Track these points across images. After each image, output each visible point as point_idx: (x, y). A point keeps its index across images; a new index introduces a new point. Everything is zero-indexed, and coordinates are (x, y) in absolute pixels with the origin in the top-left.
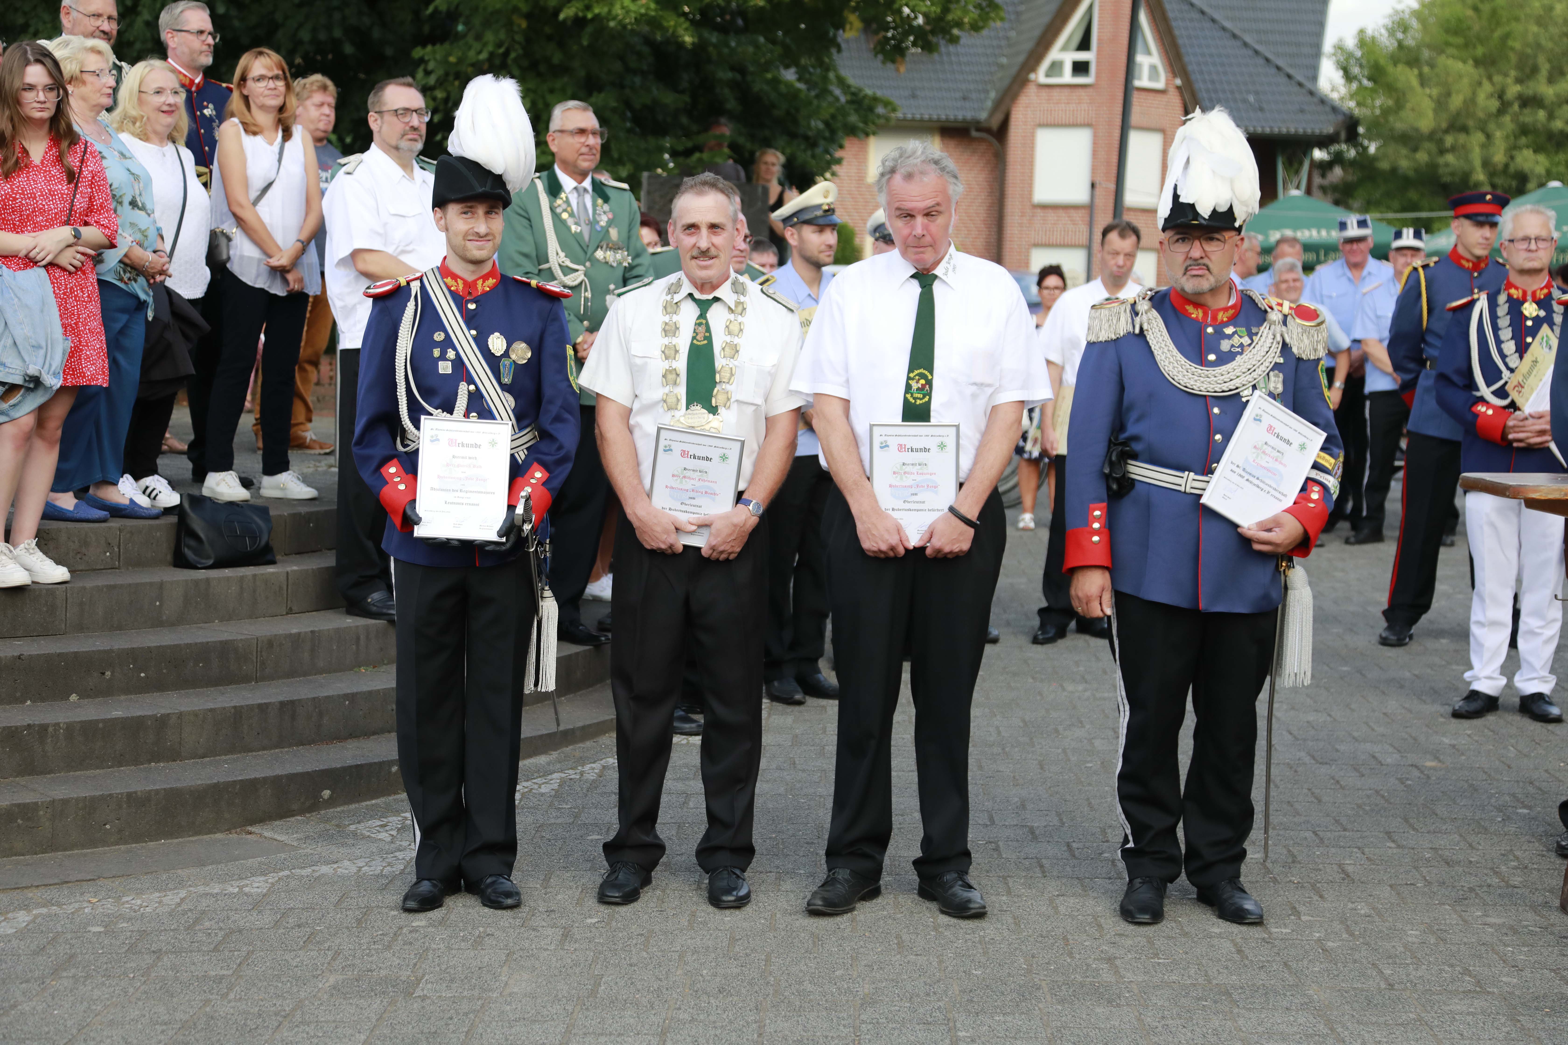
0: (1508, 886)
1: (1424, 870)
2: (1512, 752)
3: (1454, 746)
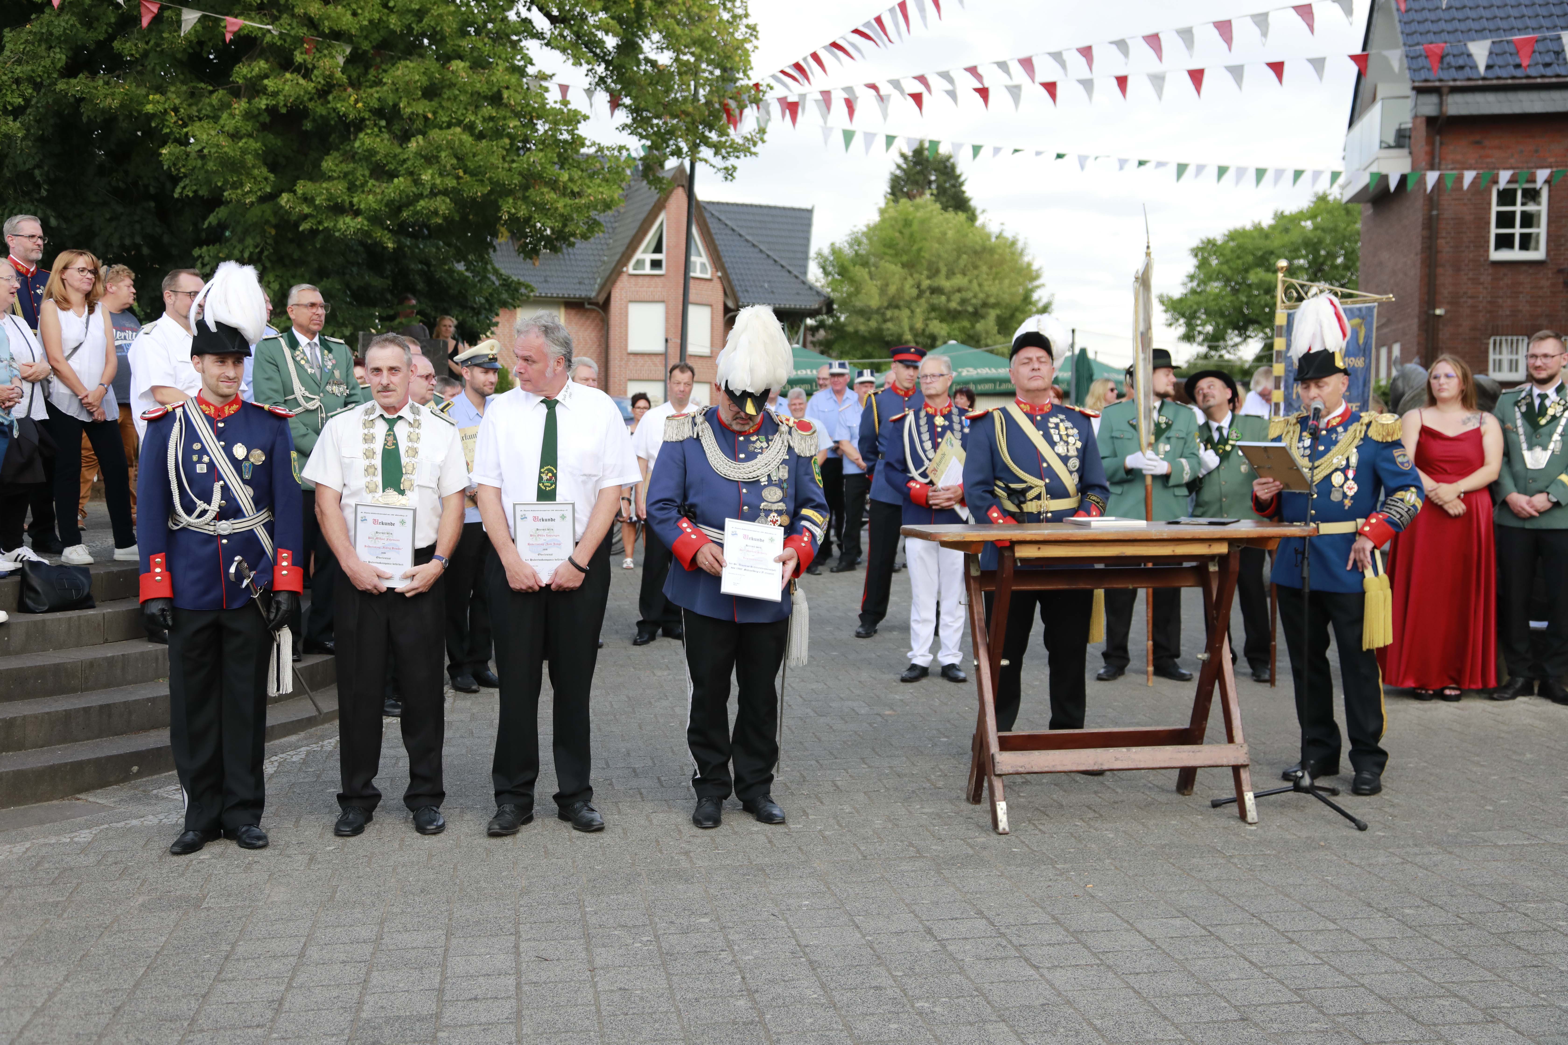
0: (936, 788)
1: (885, 781)
2: (937, 702)
3: (902, 700)
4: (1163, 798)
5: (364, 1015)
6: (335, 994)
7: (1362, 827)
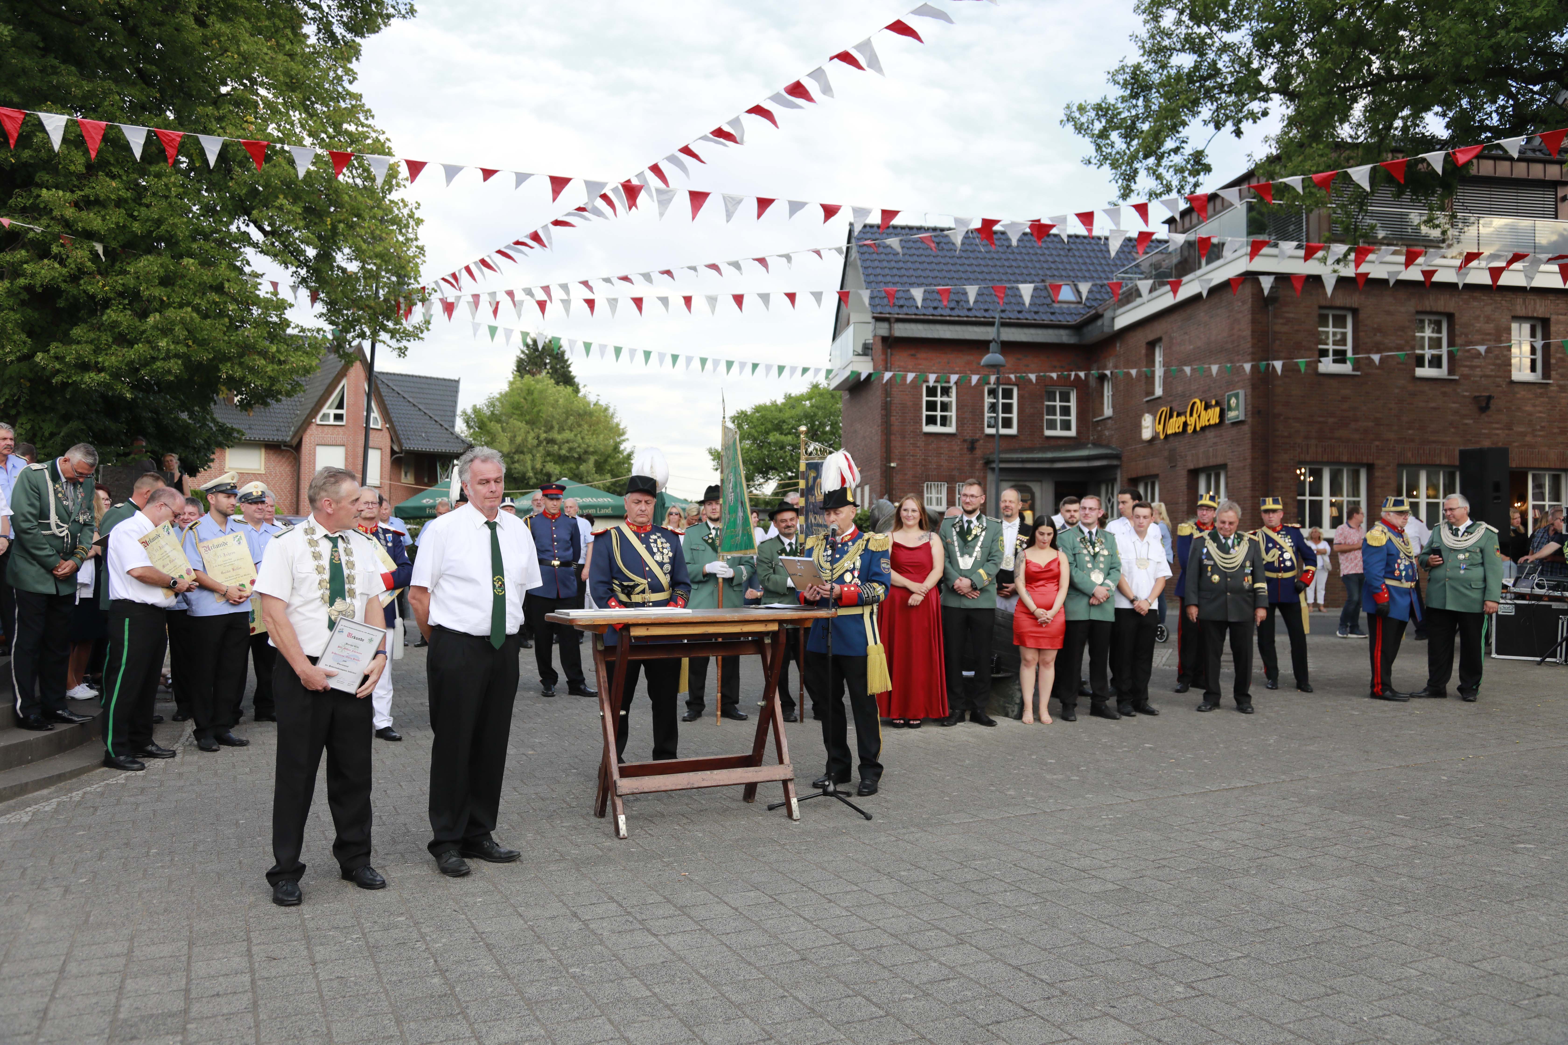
0: (571, 808)
4: (734, 805)
5: (121, 1016)
6: (94, 1001)
7: (868, 818)
